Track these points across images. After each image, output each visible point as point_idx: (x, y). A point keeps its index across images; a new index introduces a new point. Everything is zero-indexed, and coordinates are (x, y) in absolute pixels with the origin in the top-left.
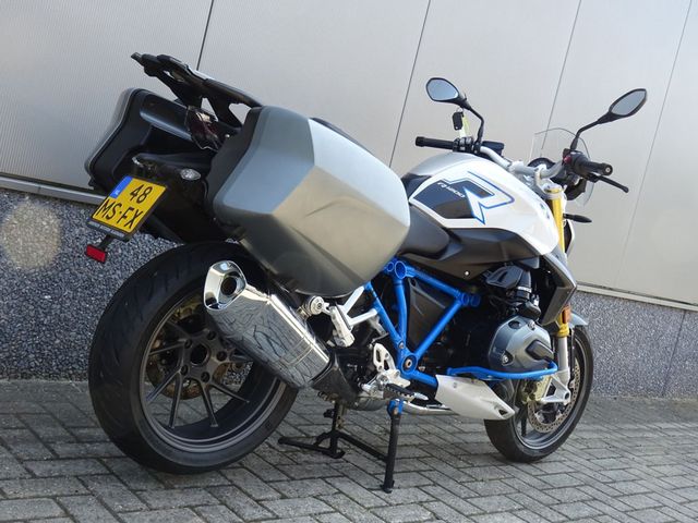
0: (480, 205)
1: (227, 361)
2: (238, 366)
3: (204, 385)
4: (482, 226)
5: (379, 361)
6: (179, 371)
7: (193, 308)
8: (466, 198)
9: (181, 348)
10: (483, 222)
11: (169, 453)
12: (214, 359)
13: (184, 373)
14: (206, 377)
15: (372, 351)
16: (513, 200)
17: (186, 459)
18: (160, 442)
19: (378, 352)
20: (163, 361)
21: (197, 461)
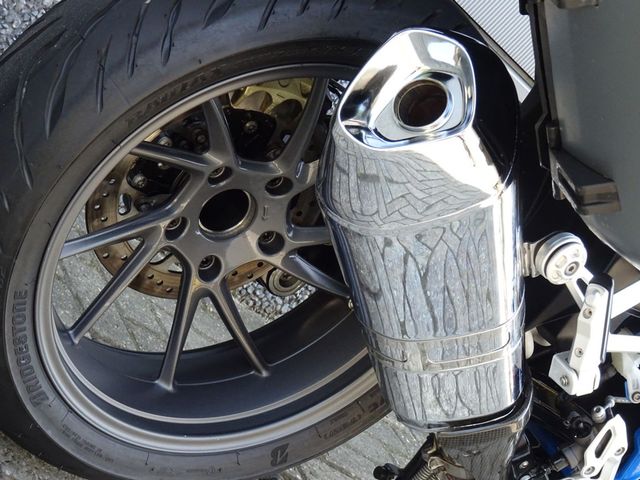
1: (276, 260)
2: (285, 282)
3: (196, 283)
5: (599, 453)
6: (164, 224)
7: (277, 100)
9: (199, 174)
11: (39, 399)
12: (252, 238)
13: (171, 234)
14: (210, 268)
15: (599, 426)
17: (66, 432)
18: (34, 362)
19: (609, 435)
20: (139, 179)
21: (89, 448)
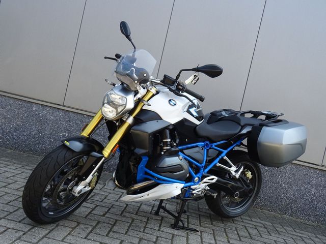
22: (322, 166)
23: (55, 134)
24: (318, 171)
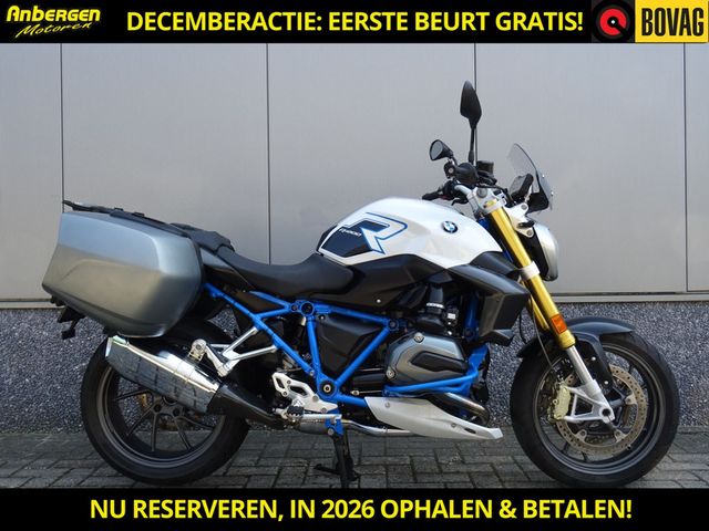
0: (376, 238)
4: (382, 256)
5: (282, 386)
8: (363, 236)
10: (383, 252)
15: (271, 379)
16: (406, 226)
19: (279, 381)
22: (689, 292)
23: (62, 370)
24: (683, 307)
